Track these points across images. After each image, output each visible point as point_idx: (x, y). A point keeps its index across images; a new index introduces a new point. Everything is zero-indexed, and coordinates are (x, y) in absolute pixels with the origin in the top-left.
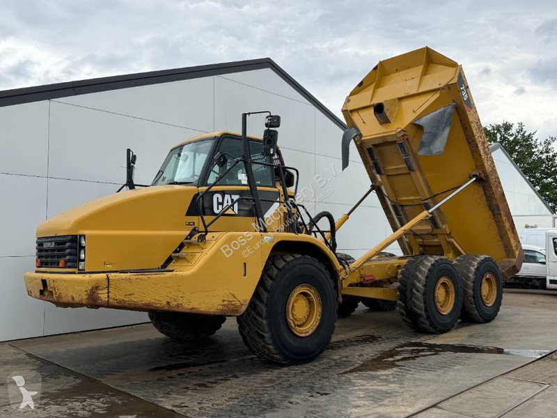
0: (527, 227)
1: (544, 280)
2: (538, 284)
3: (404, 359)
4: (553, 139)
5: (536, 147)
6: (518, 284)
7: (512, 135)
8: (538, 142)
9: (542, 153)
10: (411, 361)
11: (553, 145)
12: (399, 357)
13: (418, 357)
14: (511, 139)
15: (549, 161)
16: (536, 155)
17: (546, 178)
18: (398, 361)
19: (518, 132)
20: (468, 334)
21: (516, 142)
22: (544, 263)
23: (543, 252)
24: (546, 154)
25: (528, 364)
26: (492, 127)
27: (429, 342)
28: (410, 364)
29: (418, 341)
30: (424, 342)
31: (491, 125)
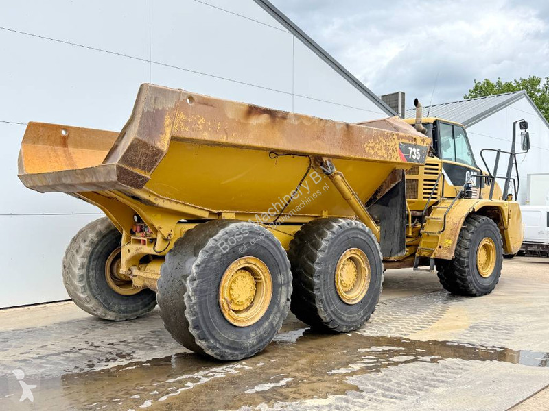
6: (541, 252)
7: (539, 91)
10: (373, 375)
14: (539, 95)
19: (546, 88)
20: (469, 323)
26: (518, 83)
27: (413, 337)
28: (368, 382)
29: (397, 335)
30: (405, 337)
31: (516, 81)
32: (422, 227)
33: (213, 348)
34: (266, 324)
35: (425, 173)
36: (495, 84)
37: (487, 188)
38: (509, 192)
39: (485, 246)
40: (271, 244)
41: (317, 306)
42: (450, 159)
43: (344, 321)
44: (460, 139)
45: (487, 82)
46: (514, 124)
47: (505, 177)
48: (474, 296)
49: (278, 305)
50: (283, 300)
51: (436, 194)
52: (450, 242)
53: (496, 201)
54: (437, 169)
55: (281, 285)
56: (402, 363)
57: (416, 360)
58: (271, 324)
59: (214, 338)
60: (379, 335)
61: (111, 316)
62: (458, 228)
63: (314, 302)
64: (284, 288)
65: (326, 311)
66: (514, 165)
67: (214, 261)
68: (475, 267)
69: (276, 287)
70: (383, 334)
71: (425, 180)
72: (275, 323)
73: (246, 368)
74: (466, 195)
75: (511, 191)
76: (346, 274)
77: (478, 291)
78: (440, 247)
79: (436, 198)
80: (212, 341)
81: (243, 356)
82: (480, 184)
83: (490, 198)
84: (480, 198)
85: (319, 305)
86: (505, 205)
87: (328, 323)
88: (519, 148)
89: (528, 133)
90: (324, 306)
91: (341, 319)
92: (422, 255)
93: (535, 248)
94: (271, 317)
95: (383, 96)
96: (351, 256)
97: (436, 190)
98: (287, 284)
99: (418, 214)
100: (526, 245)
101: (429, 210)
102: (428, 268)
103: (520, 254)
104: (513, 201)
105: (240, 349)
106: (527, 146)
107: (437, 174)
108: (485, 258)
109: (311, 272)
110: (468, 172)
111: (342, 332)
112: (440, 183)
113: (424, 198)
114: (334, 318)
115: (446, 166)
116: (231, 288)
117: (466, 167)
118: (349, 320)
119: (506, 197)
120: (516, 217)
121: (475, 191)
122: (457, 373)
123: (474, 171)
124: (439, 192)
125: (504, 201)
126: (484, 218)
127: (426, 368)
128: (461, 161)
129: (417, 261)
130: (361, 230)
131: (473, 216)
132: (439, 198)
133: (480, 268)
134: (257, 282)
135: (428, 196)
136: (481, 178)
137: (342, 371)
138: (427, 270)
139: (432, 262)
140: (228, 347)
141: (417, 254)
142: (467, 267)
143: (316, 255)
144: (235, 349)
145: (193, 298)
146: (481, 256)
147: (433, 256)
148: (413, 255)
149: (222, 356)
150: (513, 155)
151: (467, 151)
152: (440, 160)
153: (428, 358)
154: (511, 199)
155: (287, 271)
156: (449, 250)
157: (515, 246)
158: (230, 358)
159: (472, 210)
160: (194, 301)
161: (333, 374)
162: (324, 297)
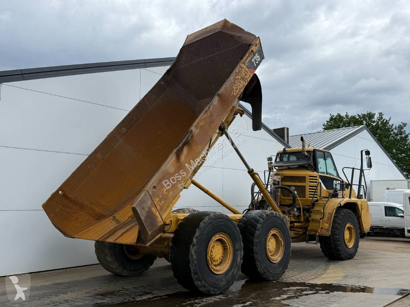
0: (388, 189)
1: (403, 230)
2: (398, 233)
3: (289, 298)
4: (405, 125)
5: (392, 130)
6: (383, 233)
7: (374, 122)
8: (394, 127)
9: (397, 135)
10: (295, 300)
11: (405, 128)
12: (285, 296)
13: (300, 296)
14: (374, 124)
15: (402, 141)
16: (392, 136)
17: (401, 154)
18: (284, 299)
19: (379, 120)
20: (343, 275)
21: (377, 127)
22: (402, 217)
23: (402, 209)
24: (399, 136)
25: (394, 302)
26: (359, 116)
27: (311, 282)
28: (294, 303)
29: (303, 281)
30: (308, 282)
31: (358, 115)
32: (310, 216)
33: (205, 286)
34: (230, 273)
35: (310, 182)
36: (344, 117)
37: (347, 191)
38: (361, 194)
39: (348, 228)
40: (232, 226)
41: (256, 264)
42: (323, 173)
43: (271, 273)
44: (329, 161)
45: (339, 115)
46: (362, 152)
47: (358, 184)
48: (344, 260)
49: (236, 262)
50: (239, 259)
51: (316, 195)
52: (327, 225)
53: (353, 199)
54: (317, 180)
55: (238, 250)
56: (310, 294)
57: (317, 293)
58: (233, 273)
59: (205, 281)
60: (292, 281)
61: (125, 273)
62: (332, 216)
63: (255, 261)
64: (239, 252)
65: (261, 266)
66: (363, 177)
67: (204, 235)
68: (343, 241)
69: (235, 251)
70: (294, 281)
71: (310, 186)
72: (235, 273)
73: (223, 298)
74: (335, 195)
75: (362, 193)
76: (271, 244)
77: (346, 257)
78: (322, 228)
79: (316, 197)
80: (203, 282)
81: (219, 292)
82: (342, 189)
83: (350, 198)
84: (343, 197)
85: (257, 263)
86: (359, 202)
87: (262, 274)
88: (365, 166)
89: (370, 158)
90: (260, 263)
91: (269, 272)
92: (311, 234)
93: (378, 230)
94: (233, 269)
95: (274, 130)
96: (274, 233)
97: (317, 192)
98: (240, 250)
99: (306, 207)
100: (372, 228)
101: (313, 205)
102: (315, 242)
103: (369, 234)
104: (364, 200)
105: (217, 288)
106: (370, 166)
107: (316, 182)
108: (349, 236)
109: (252, 243)
110: (335, 181)
111: (270, 280)
112: (319, 188)
113: (310, 197)
114: (265, 271)
115: (321, 177)
116: (211, 251)
117: (333, 178)
118: (274, 273)
119: (359, 197)
120: (365, 210)
121: (340, 193)
122: (341, 298)
123: (338, 180)
124: (318, 194)
125: (358, 200)
126: (347, 210)
127: (323, 296)
128: (330, 174)
129: (307, 238)
130: (278, 217)
131: (340, 209)
132: (318, 197)
133: (346, 242)
134: (225, 249)
135: (313, 196)
136: (343, 185)
137: (278, 298)
138: (314, 243)
139: (317, 238)
140: (211, 286)
141: (307, 233)
142: (339, 241)
143: (255, 233)
144: (215, 288)
145: (194, 256)
146: (347, 235)
147: (317, 234)
148: (305, 233)
149: (208, 292)
150: (362, 171)
151: (333, 168)
152: (318, 174)
153: (324, 292)
154: (362, 198)
155: (240, 242)
156: (328, 230)
157: (366, 228)
158: (212, 292)
159: (339, 205)
160: (195, 258)
161: (273, 300)
162: (260, 258)
